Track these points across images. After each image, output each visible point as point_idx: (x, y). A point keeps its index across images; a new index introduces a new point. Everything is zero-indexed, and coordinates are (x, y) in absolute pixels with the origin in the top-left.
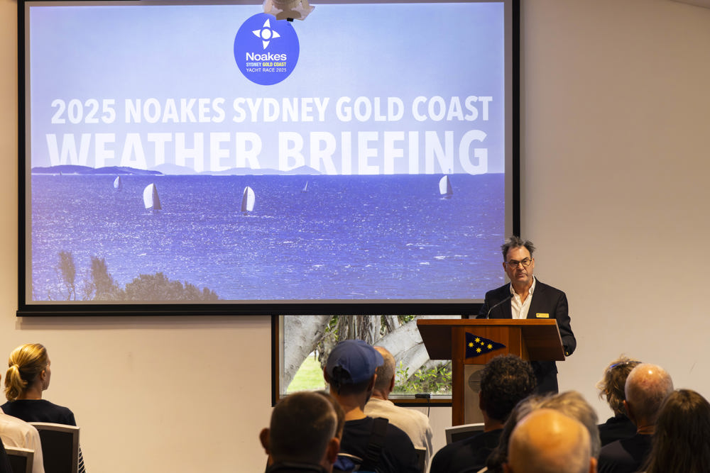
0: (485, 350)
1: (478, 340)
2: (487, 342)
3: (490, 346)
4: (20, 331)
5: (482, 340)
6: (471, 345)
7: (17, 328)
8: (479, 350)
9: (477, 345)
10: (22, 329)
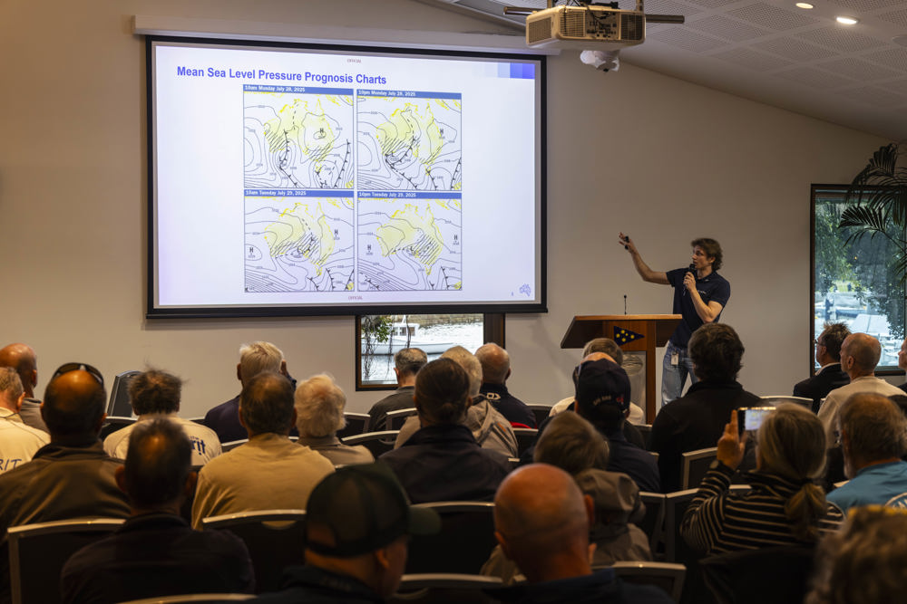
0: (629, 340)
1: (623, 332)
2: (630, 333)
3: (632, 337)
4: (144, 331)
5: (626, 331)
6: (618, 336)
7: (142, 329)
8: (624, 340)
9: (623, 336)
10: (147, 329)
